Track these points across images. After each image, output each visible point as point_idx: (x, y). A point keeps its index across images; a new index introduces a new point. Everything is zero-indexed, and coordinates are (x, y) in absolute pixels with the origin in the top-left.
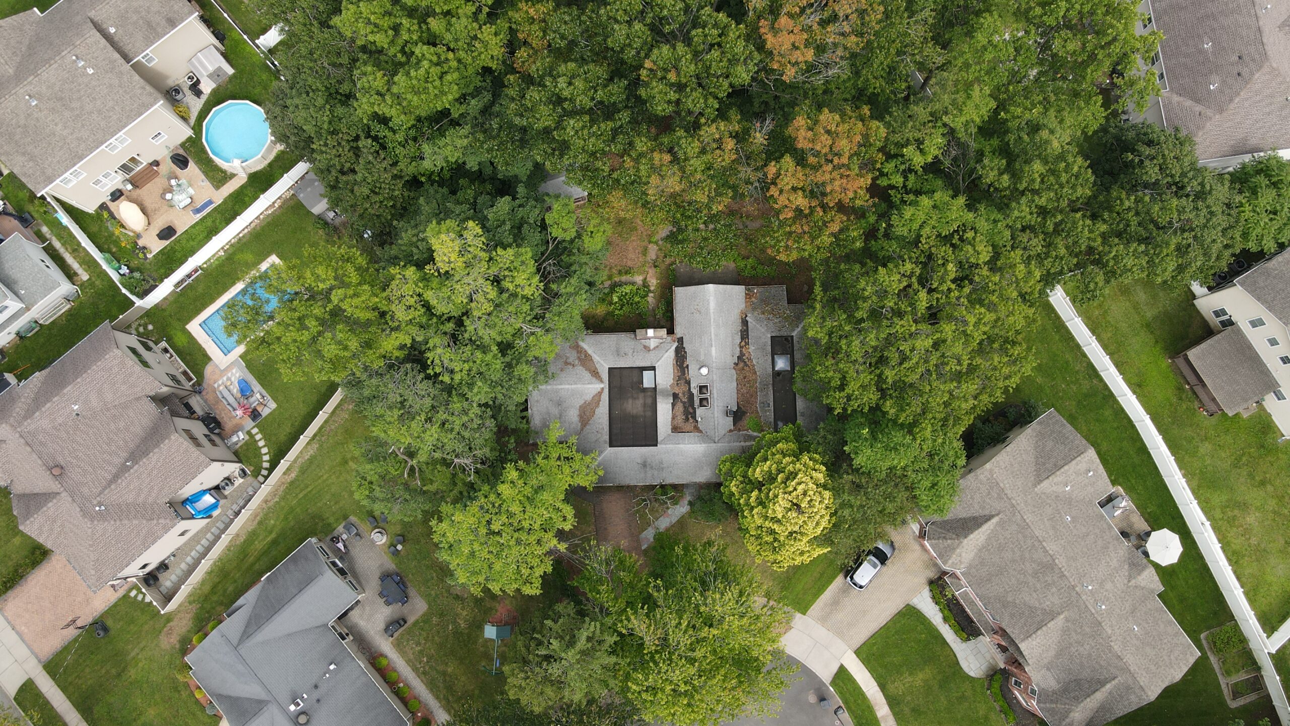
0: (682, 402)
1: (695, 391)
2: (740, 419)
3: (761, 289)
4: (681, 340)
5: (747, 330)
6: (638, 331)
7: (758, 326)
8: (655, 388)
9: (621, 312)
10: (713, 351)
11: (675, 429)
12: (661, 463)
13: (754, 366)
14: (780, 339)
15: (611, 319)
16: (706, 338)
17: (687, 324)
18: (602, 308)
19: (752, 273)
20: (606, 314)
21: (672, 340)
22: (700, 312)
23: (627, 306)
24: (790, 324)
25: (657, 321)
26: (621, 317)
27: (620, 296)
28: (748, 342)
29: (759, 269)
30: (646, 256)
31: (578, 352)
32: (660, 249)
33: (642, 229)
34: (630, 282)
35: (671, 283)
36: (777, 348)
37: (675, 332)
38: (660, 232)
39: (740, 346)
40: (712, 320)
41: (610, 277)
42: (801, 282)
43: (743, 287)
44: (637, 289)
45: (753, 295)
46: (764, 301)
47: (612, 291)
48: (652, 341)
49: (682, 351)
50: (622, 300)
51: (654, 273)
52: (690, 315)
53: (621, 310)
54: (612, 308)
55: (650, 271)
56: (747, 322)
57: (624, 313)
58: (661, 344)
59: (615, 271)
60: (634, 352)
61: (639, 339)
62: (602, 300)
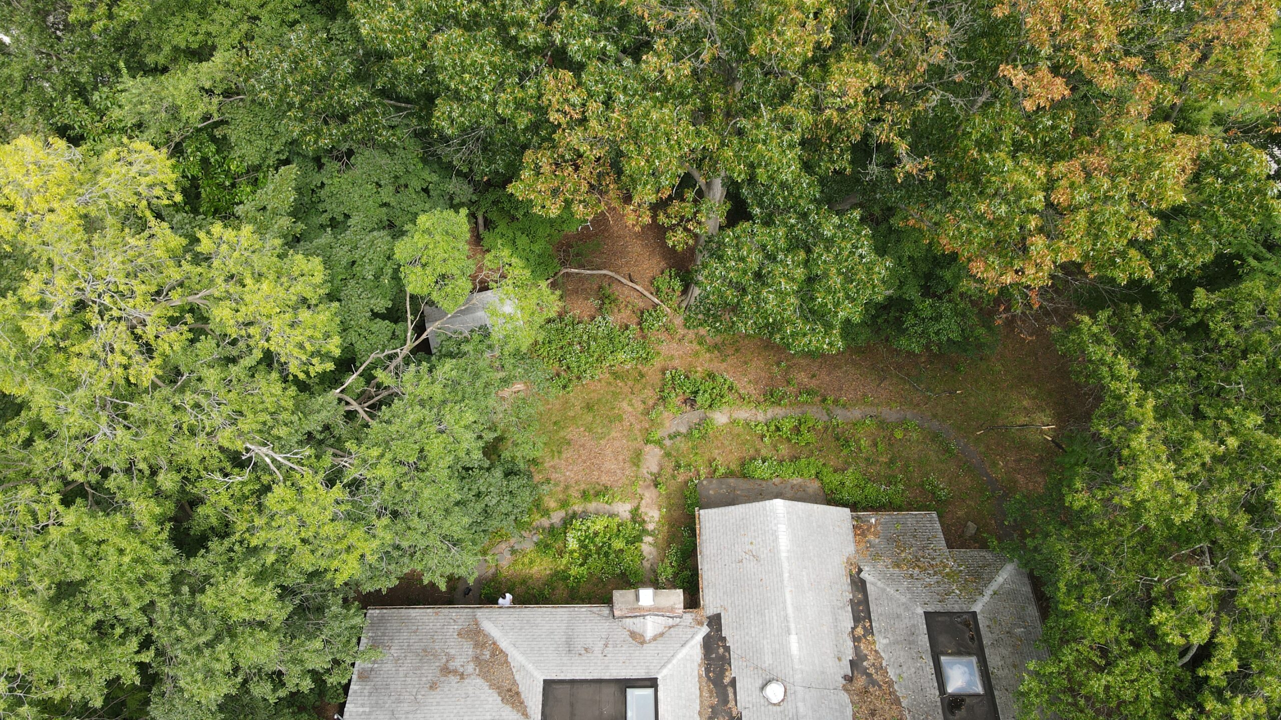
3: (884, 517)
4: (715, 621)
5: (866, 601)
6: (617, 595)
7: (890, 590)
9: (583, 570)
10: (794, 644)
13: (890, 684)
14: (947, 618)
15: (561, 585)
16: (774, 614)
17: (728, 585)
18: (544, 563)
19: (858, 496)
20: (552, 576)
21: (695, 620)
22: (757, 558)
23: (596, 556)
24: (963, 588)
25: (662, 579)
26: (583, 577)
27: (582, 538)
28: (872, 628)
29: (871, 490)
30: (638, 466)
31: (476, 645)
32: (668, 455)
33: (632, 420)
34: (605, 513)
35: (693, 505)
36: (943, 639)
37: (702, 602)
38: (668, 425)
39: (854, 636)
40: (786, 575)
41: (564, 504)
42: (958, 518)
43: (847, 510)
44: (618, 527)
45: (868, 529)
46: (895, 541)
47: (566, 528)
48: (650, 620)
49: (719, 646)
50: (585, 547)
51: (654, 497)
52: (734, 565)
53: (582, 565)
54: (564, 561)
55: (647, 494)
56: (863, 582)
57: (589, 568)
58: (670, 628)
59: (574, 493)
60: (606, 646)
61: (619, 618)
62: (543, 547)
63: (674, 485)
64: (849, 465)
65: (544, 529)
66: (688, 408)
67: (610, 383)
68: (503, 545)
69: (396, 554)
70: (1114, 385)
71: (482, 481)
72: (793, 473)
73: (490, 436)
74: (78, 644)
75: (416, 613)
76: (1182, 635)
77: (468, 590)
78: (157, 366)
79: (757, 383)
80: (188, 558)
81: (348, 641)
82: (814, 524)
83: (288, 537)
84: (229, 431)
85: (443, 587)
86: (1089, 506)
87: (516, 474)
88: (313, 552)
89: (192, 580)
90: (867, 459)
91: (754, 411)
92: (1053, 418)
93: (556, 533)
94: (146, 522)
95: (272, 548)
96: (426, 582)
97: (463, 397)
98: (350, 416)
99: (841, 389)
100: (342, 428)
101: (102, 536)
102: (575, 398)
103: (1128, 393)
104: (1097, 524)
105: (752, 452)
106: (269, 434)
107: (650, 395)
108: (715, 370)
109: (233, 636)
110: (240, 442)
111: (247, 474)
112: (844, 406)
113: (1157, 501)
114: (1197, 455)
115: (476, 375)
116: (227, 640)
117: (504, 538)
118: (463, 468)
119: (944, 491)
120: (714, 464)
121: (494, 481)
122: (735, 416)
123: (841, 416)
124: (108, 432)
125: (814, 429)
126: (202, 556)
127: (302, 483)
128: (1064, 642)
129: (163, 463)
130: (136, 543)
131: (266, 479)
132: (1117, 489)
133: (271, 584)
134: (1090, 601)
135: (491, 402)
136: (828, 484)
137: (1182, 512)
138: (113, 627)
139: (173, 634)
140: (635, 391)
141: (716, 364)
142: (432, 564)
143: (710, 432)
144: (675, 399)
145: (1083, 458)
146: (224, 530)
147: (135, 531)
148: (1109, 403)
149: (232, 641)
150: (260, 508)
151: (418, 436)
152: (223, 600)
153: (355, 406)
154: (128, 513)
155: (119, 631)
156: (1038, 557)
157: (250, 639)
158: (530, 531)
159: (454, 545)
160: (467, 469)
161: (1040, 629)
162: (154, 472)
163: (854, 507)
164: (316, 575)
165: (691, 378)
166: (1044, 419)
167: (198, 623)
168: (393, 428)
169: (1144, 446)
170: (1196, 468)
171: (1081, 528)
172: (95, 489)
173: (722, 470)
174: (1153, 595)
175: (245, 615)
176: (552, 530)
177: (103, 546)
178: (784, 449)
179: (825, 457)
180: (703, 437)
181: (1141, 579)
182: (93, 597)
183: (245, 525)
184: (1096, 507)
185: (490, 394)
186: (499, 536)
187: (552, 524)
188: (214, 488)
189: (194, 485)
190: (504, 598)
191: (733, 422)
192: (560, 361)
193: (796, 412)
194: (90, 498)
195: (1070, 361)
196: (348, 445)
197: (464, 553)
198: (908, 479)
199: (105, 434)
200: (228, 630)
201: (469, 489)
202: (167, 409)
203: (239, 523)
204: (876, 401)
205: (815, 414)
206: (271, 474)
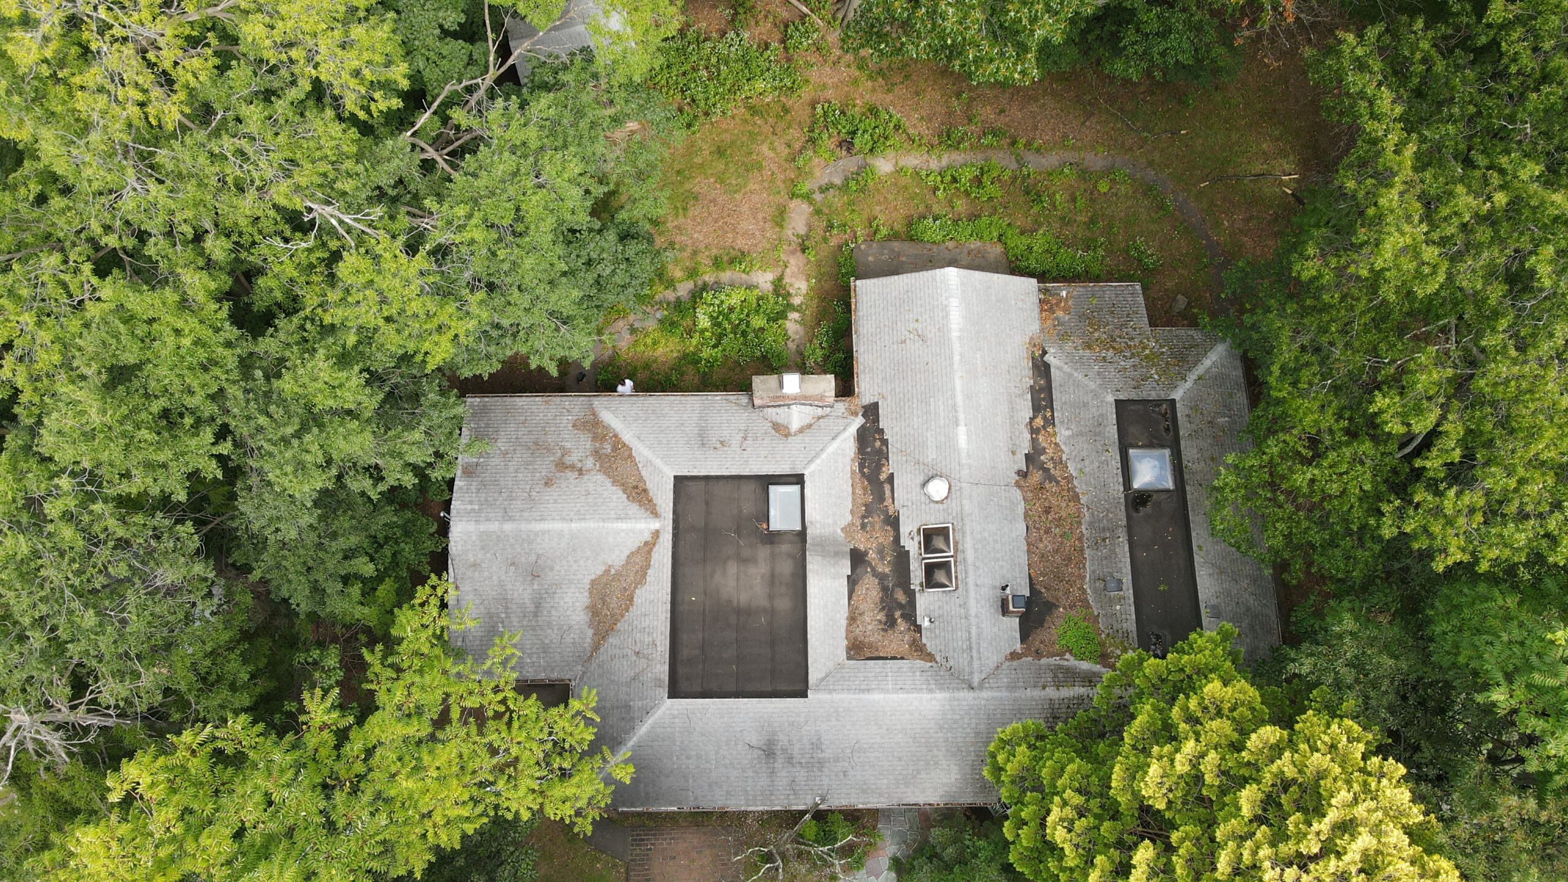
0: (875, 574)
1: (912, 545)
2: (1041, 623)
3: (1078, 289)
4: (872, 411)
5: (1049, 388)
6: (757, 381)
7: (1078, 376)
8: (802, 534)
9: (717, 352)
10: (962, 437)
11: (858, 650)
12: (817, 745)
13: (1069, 479)
14: (1141, 407)
15: (690, 370)
16: (940, 403)
17: (888, 370)
18: (670, 344)
19: (1049, 263)
20: (680, 359)
21: (848, 409)
22: (922, 338)
23: (732, 336)
24: (1164, 372)
25: (810, 363)
26: (717, 360)
27: (715, 315)
28: (1053, 418)
29: (1065, 256)
30: (781, 226)
31: (595, 438)
32: (818, 212)
33: (774, 168)
34: (742, 285)
35: (848, 275)
36: (1133, 430)
37: (856, 389)
38: (818, 174)
39: (1032, 427)
40: (957, 358)
41: (692, 273)
42: (1167, 290)
43: (1034, 281)
44: (758, 300)
45: (1057, 304)
46: (1089, 318)
47: (695, 302)
48: (795, 409)
49: (875, 439)
50: (719, 325)
51: (801, 265)
52: (895, 346)
53: (715, 346)
54: (694, 342)
55: (793, 261)
56: (1047, 366)
57: (724, 350)
58: (819, 418)
59: (704, 259)
60: (745, 439)
61: (759, 407)
62: (669, 325)
63: (825, 251)
64: (1040, 225)
65: (668, 304)
66: (844, 153)
67: (746, 121)
68: (621, 323)
69: (495, 333)
70: (1370, 126)
71: (592, 245)
72: (971, 235)
73: (599, 191)
74: (144, 434)
75: (524, 402)
76: (1403, 423)
77: (581, 376)
78: (181, 102)
79: (930, 120)
80: (255, 338)
81: (451, 433)
82: (993, 298)
83: (369, 315)
84: (284, 186)
85: (554, 372)
86: (1320, 276)
87: (633, 238)
88: (398, 331)
89: (265, 364)
90: (1062, 218)
91: (926, 156)
92: (1297, 165)
93: (684, 308)
94: (201, 297)
95: (352, 327)
96: (533, 366)
97: (565, 141)
98: (428, 166)
99: (1035, 128)
100: (418, 182)
101: (151, 314)
102: (703, 140)
103: (1386, 136)
104: (1326, 297)
105: (921, 208)
106: (332, 188)
107: (797, 136)
108: (878, 103)
109: (321, 426)
110: (298, 200)
111: (311, 241)
112: (1038, 150)
113: (1399, 270)
114: (1456, 213)
115: (579, 113)
116: (315, 430)
117: (622, 314)
118: (569, 230)
119: (1152, 256)
120: (874, 225)
121: (606, 246)
122: (901, 163)
123: (1035, 164)
124: (138, 187)
125: (1000, 181)
126: (272, 336)
127: (379, 250)
128: (1271, 432)
129: (208, 225)
130: (193, 322)
131: (334, 245)
132: (1355, 256)
133: (357, 368)
134: (1306, 386)
135: (600, 148)
136: (1013, 249)
137: (1427, 283)
138: (181, 415)
139: (252, 423)
140: (778, 130)
141: (880, 96)
142: (539, 345)
143: (871, 183)
144: (828, 142)
145: (1326, 218)
146: (292, 305)
147: (189, 308)
148: (1362, 148)
149: (321, 431)
150: (332, 279)
151: (511, 191)
152: (304, 386)
153: (431, 153)
154: (178, 285)
155: (188, 421)
156: (1255, 336)
157: (341, 429)
158: (653, 306)
159: (565, 323)
160: (573, 231)
161: (1247, 417)
162: (199, 237)
163: (1042, 277)
164: (406, 358)
165: (849, 113)
166: (1286, 167)
167: (281, 411)
168: (480, 183)
169: (1395, 204)
170: (1450, 230)
171: (1308, 302)
172: (132, 256)
173: (884, 231)
174: (1379, 379)
175: (331, 403)
176: (678, 305)
177: (155, 326)
178: (961, 205)
179: (1011, 215)
180: (862, 191)
181: (1369, 360)
182: (153, 384)
183: (316, 301)
184: (1328, 277)
185: (597, 137)
186: (615, 312)
187: (678, 298)
188: (274, 255)
189: (249, 253)
190: (623, 384)
191: (899, 171)
192: (683, 91)
193: (978, 159)
194: (128, 268)
195: (1324, 93)
196: (427, 203)
197: (576, 333)
198: (1110, 243)
199: (135, 190)
200: (312, 419)
201: (578, 256)
202: (203, 160)
203: (308, 296)
204: (1079, 144)
205: (1002, 161)
206: (339, 239)
